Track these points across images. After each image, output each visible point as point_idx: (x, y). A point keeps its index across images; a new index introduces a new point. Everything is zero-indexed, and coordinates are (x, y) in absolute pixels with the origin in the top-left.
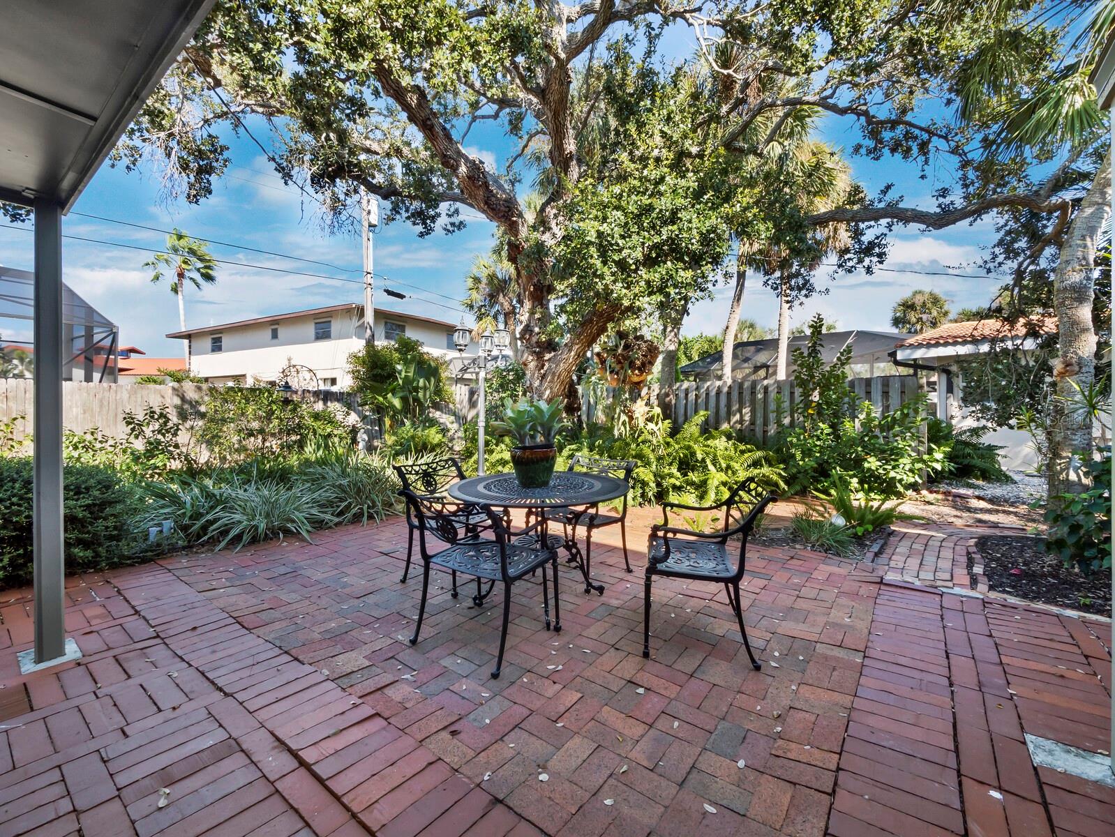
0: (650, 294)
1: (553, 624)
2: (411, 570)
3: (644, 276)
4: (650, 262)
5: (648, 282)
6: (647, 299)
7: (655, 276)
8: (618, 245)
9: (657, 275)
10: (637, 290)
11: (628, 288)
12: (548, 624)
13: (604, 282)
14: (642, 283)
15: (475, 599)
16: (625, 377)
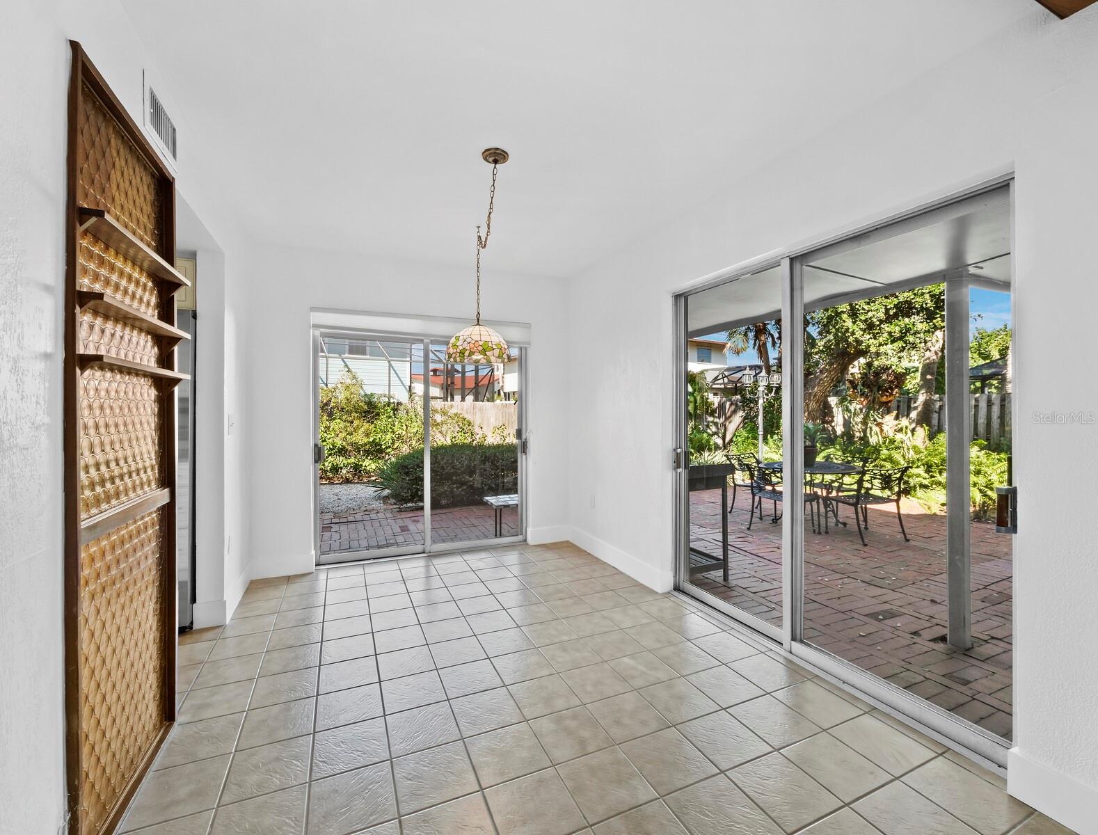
0: (893, 342)
1: (817, 530)
2: (753, 520)
3: (887, 329)
4: (889, 319)
5: (890, 333)
6: (890, 346)
7: (895, 329)
8: (864, 309)
9: (897, 329)
10: (881, 340)
11: (875, 338)
12: (814, 531)
13: (855, 336)
14: (886, 335)
15: (773, 520)
16: (874, 399)
